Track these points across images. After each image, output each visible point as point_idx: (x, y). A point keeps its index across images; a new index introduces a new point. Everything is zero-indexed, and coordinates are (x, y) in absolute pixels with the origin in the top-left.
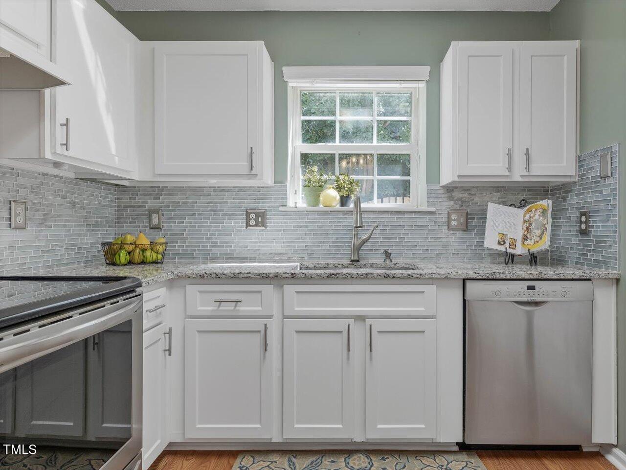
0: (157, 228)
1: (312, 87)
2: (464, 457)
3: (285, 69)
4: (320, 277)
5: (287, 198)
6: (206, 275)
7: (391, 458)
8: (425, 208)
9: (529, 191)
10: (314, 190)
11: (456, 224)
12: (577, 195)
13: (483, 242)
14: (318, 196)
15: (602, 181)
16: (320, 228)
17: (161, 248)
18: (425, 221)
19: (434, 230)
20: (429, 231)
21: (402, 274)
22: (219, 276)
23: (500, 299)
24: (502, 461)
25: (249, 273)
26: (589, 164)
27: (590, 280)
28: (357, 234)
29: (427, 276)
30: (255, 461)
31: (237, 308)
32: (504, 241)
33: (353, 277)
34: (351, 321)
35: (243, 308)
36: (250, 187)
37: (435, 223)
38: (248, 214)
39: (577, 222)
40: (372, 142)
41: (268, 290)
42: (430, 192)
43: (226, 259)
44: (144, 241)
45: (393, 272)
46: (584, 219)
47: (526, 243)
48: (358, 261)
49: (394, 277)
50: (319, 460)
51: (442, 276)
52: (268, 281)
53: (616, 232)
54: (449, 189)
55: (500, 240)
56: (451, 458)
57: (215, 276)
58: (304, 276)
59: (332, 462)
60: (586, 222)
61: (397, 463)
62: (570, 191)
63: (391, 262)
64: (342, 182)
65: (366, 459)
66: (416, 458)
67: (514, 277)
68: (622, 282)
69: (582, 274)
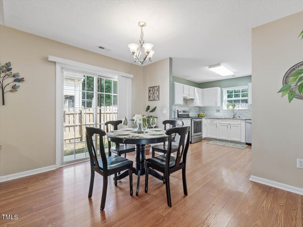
0: (204, 112)
4: (224, 119)
5: (223, 108)
6: (210, 118)
10: (228, 106)
17: (204, 115)
31: (213, 122)
34: (228, 124)
37: (250, 111)
38: (217, 110)
40: (240, 98)
41: (217, 120)
44: (202, 114)
51: (241, 119)
64: (233, 105)
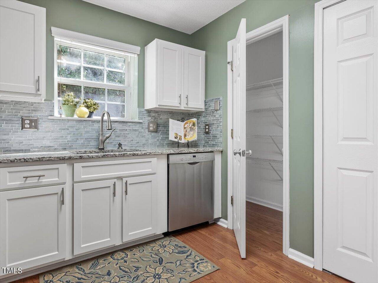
1: (71, 44)
2: (168, 238)
3: (53, 29)
4: (98, 157)
5: (54, 111)
6: (16, 161)
7: (135, 249)
8: (137, 120)
9: (183, 114)
10: (71, 107)
11: (152, 129)
12: (204, 117)
13: (168, 138)
14: (74, 111)
15: (215, 112)
16: (77, 130)
18: (137, 127)
19: (142, 132)
20: (139, 132)
21: (142, 153)
22: (27, 160)
23: (184, 162)
24: (183, 236)
25: (51, 157)
26: (210, 104)
27: (213, 152)
28: (103, 134)
29: (153, 154)
30: (54, 275)
31: (40, 181)
32: (177, 137)
33: (116, 156)
34: (115, 180)
35: (44, 180)
36: (25, 102)
37: (142, 128)
39: (204, 129)
40: (103, 82)
42: (140, 112)
43: (3, 152)
45: (137, 152)
46: (207, 127)
47: (186, 137)
48: (103, 149)
49: (138, 155)
50: (96, 262)
51: (160, 153)
52: (63, 161)
53: (221, 132)
54: (149, 111)
55: (176, 136)
56: (162, 241)
57: (23, 160)
58: (88, 157)
59: (104, 260)
60: (208, 129)
61: (139, 250)
62: (201, 115)
63: (122, 149)
64: (90, 103)
65: (123, 253)
66: (147, 245)
67: (188, 152)
68: (223, 152)
69: (211, 149)
